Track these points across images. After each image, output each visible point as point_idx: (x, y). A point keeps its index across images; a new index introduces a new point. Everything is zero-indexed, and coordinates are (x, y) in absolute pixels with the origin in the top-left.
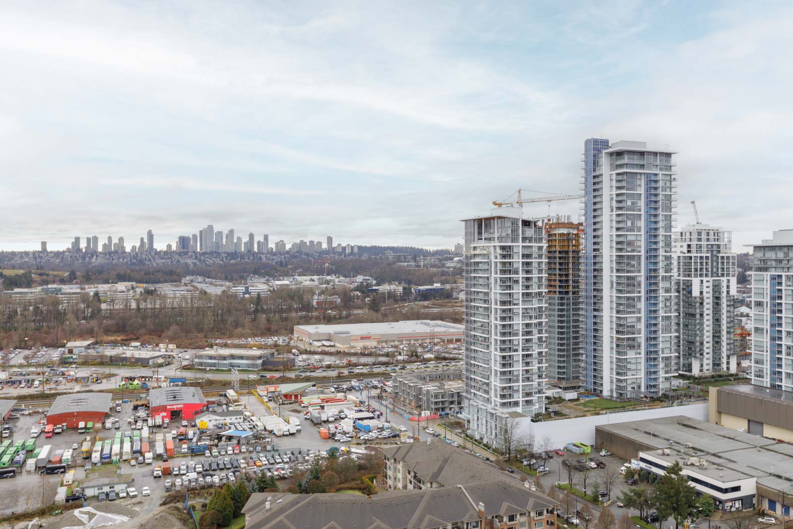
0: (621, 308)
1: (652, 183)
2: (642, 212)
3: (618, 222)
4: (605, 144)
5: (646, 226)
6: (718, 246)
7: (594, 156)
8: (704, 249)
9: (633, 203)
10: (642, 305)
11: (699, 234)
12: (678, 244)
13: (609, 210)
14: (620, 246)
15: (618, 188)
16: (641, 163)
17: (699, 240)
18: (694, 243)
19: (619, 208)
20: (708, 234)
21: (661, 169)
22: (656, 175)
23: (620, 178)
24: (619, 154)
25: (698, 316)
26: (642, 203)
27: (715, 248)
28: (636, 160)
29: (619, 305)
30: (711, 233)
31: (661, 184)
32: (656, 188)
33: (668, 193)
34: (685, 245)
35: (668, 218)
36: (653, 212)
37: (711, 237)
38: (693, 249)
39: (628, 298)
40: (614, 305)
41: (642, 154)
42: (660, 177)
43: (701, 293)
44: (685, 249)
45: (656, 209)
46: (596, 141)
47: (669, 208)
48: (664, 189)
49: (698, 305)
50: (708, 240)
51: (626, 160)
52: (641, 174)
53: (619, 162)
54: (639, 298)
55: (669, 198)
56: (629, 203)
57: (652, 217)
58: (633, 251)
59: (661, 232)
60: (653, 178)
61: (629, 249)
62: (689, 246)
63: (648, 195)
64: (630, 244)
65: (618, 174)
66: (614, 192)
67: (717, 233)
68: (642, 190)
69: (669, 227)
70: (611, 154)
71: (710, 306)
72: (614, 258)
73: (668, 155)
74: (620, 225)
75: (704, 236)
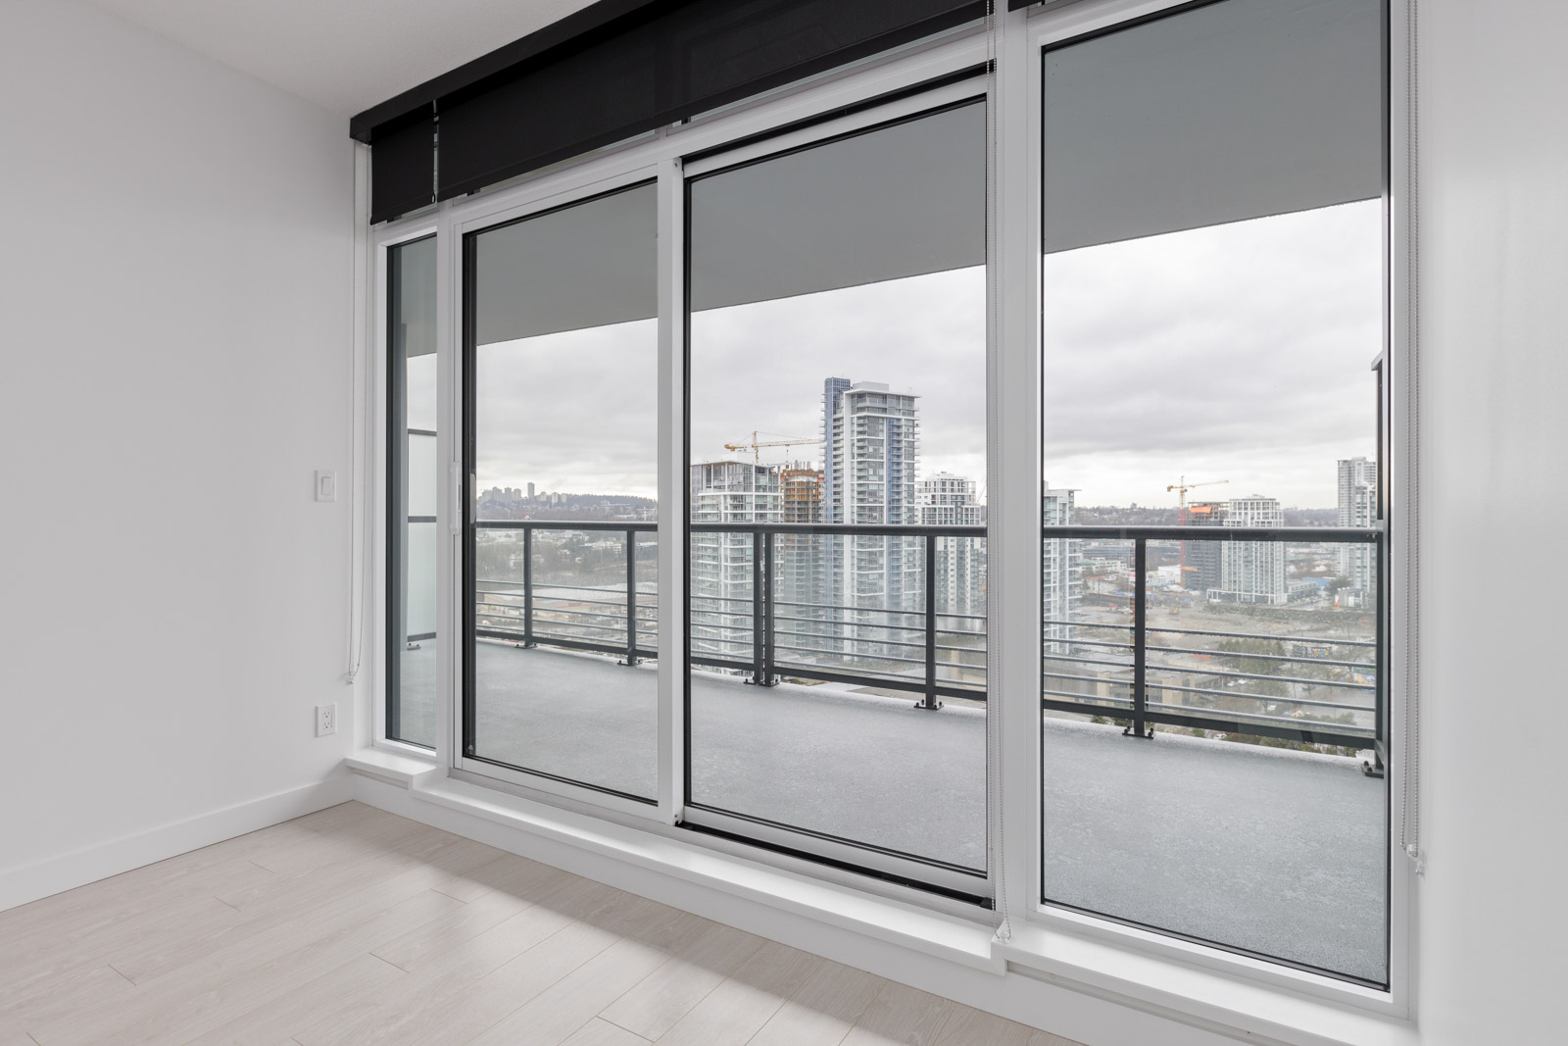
0: (863, 564)
1: (894, 427)
2: (885, 460)
3: (860, 470)
4: (846, 384)
5: (889, 475)
6: (963, 497)
7: (835, 397)
8: (948, 500)
9: (875, 450)
10: (884, 561)
11: (944, 483)
12: (923, 495)
13: (850, 456)
14: (861, 497)
15: (860, 433)
16: (883, 406)
17: (944, 490)
18: (938, 494)
19: (860, 455)
20: (952, 484)
21: (904, 414)
22: (899, 420)
23: (861, 421)
24: (861, 396)
25: (942, 572)
26: (884, 450)
27: (959, 499)
28: (879, 404)
29: (860, 560)
30: (956, 483)
31: (904, 430)
32: (899, 434)
33: (911, 439)
34: (929, 495)
35: (911, 467)
36: (895, 460)
37: (956, 487)
38: (938, 500)
39: (870, 553)
40: (856, 561)
41: (884, 397)
42: (903, 422)
43: (946, 547)
44: (929, 501)
45: (899, 456)
46: (836, 381)
47: (913, 456)
48: (907, 435)
49: (942, 559)
50: (952, 490)
51: (868, 403)
52: (883, 418)
53: (860, 405)
54: (881, 552)
55: (911, 445)
56: (871, 450)
57: (895, 465)
58: (875, 501)
59: (904, 481)
60: (895, 423)
61: (871, 500)
62: (933, 496)
63: (891, 442)
64: (873, 494)
65: (859, 418)
66: (856, 437)
67: (961, 483)
68: (884, 436)
69: (911, 477)
70: (852, 396)
71: (955, 561)
72: (855, 509)
73: (911, 399)
74: (862, 474)
75: (948, 486)
